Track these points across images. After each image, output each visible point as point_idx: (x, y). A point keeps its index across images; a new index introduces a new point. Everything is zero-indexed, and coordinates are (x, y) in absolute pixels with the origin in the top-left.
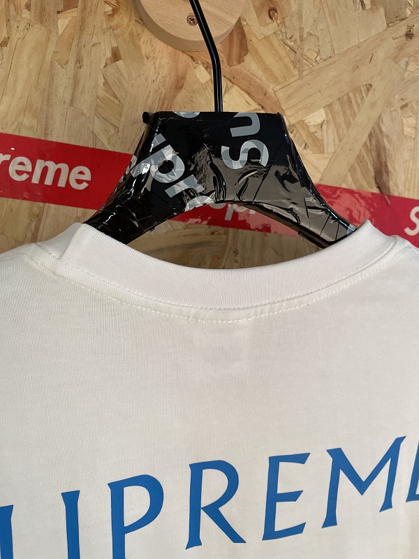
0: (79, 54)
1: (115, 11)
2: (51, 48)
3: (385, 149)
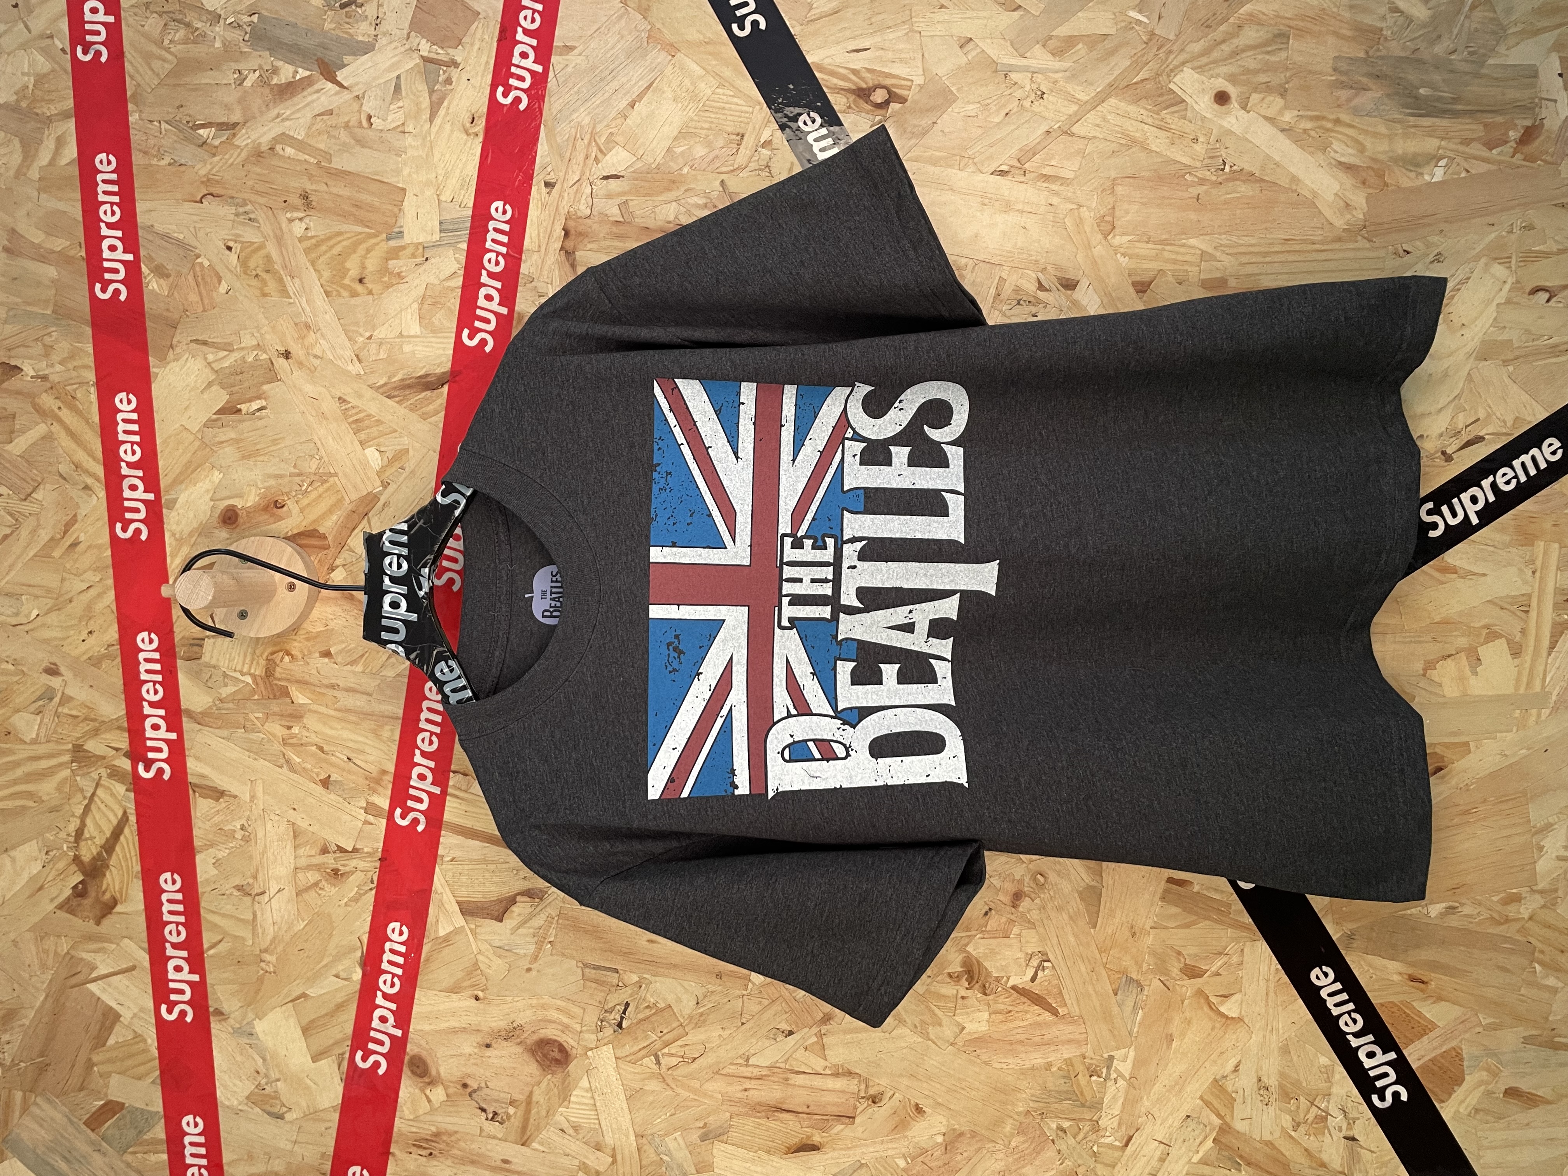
0: (327, 687)
1: (288, 654)
2: (323, 709)
3: (403, 380)
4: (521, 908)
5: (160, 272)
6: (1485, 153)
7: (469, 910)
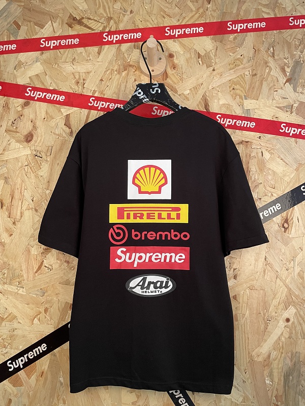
1: (135, 71)
3: (207, 100)
4: (68, 130)
5: (235, 38)
6: (274, 396)
7: (68, 117)
